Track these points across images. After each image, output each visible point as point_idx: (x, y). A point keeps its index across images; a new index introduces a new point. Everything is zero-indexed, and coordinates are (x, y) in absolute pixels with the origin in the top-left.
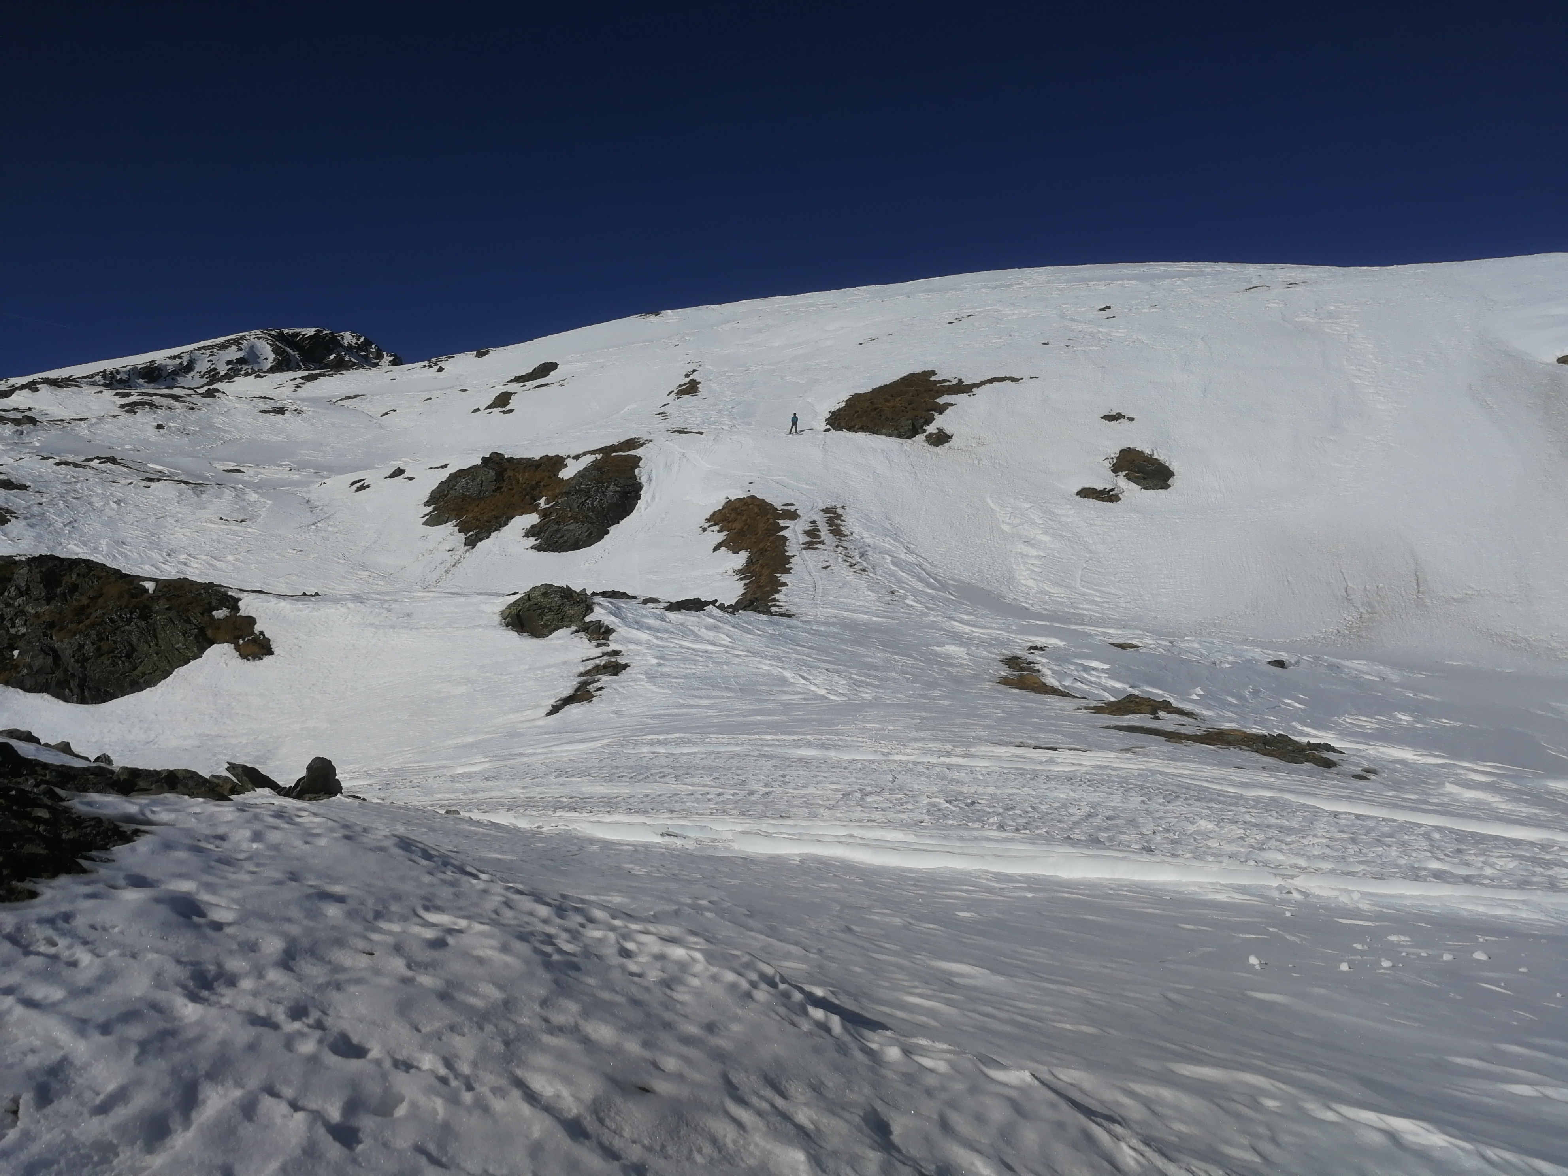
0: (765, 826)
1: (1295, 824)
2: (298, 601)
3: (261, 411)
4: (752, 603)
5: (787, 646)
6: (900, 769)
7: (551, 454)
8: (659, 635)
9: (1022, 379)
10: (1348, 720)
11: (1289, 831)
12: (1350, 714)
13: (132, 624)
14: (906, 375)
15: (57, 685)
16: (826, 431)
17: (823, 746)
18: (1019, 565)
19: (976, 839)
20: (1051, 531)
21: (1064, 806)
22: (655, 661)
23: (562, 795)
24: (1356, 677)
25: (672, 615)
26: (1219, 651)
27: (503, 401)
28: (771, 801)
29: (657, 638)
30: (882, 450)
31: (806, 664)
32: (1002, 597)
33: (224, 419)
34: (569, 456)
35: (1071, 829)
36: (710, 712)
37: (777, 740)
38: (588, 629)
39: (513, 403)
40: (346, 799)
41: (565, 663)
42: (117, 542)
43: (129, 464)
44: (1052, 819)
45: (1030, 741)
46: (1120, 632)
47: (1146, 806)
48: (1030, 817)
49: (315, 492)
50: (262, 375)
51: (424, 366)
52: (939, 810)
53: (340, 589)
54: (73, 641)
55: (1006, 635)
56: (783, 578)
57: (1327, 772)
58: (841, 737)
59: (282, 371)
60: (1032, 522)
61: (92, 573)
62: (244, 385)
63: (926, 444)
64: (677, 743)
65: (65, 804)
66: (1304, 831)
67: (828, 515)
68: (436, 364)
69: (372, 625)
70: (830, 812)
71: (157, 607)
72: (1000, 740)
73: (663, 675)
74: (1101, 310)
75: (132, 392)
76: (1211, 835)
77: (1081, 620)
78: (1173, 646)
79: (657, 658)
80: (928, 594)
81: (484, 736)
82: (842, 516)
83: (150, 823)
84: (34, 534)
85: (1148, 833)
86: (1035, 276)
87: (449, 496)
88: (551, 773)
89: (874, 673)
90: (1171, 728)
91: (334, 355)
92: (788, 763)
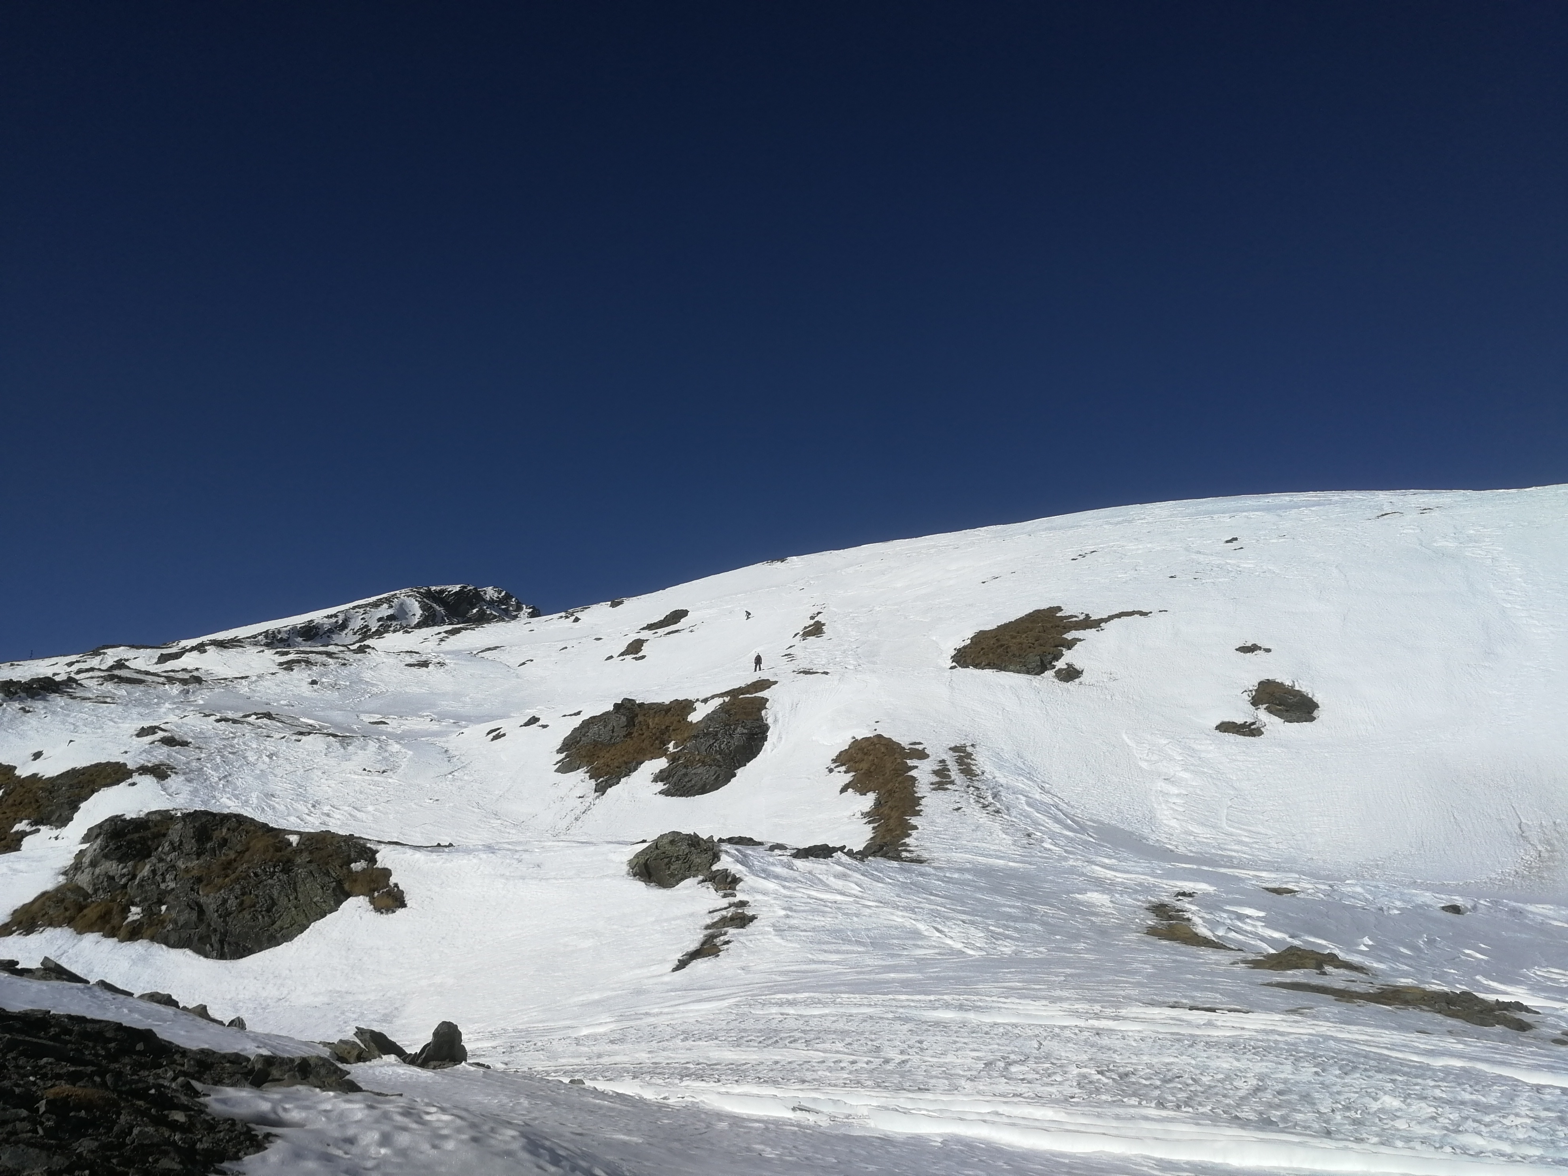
0: (903, 1100)
1: (1492, 1100)
2: (432, 852)
3: (406, 665)
4: (881, 848)
5: (920, 896)
6: (1045, 1034)
7: (680, 699)
8: (787, 884)
9: (1151, 613)
10: (1538, 973)
11: (1486, 1109)
12: (1540, 966)
13: (275, 877)
14: (1031, 611)
15: (199, 940)
16: (951, 668)
17: (961, 1007)
18: (1160, 804)
19: (1133, 1118)
20: (1192, 768)
21: (1228, 1077)
22: (783, 913)
23: (688, 1061)
24: (1542, 923)
25: (799, 863)
26: (1386, 896)
27: (635, 648)
28: (909, 1071)
29: (784, 887)
30: (1011, 687)
31: (939, 914)
32: (1145, 839)
33: (372, 673)
34: (698, 700)
35: (1238, 1105)
36: (840, 969)
37: (913, 1001)
38: (714, 878)
39: (645, 650)
40: (471, 1067)
41: (692, 915)
42: (266, 795)
43: (283, 719)
44: (1217, 1094)
45: (1185, 1001)
46: (1273, 875)
47: (1321, 1079)
48: (1191, 1091)
49: (453, 742)
50: (410, 630)
51: (561, 617)
52: (1091, 1082)
53: (475, 839)
54: (218, 895)
55: (1152, 880)
56: (914, 821)
57: (1523, 1037)
58: (980, 997)
59: (428, 626)
60: (1171, 759)
61: (242, 827)
62: (394, 640)
63: (1056, 680)
64: (806, 1003)
65: (202, 1100)
66: (1503, 1109)
67: (957, 754)
68: (572, 615)
69: (502, 875)
70: (972, 1083)
71: (300, 861)
72: (1152, 999)
73: (791, 928)
74: (1227, 542)
75: (291, 650)
76: (1398, 1114)
77: (1230, 862)
78: (1334, 891)
79: (784, 909)
80: (1066, 837)
81: (610, 993)
82: (972, 755)
83: (280, 1123)
84: (192, 789)
85: (1326, 1111)
86: (1157, 511)
87: (581, 743)
88: (677, 1035)
89: (1012, 924)
90: (1340, 985)
91: (477, 609)
92: (925, 1027)
